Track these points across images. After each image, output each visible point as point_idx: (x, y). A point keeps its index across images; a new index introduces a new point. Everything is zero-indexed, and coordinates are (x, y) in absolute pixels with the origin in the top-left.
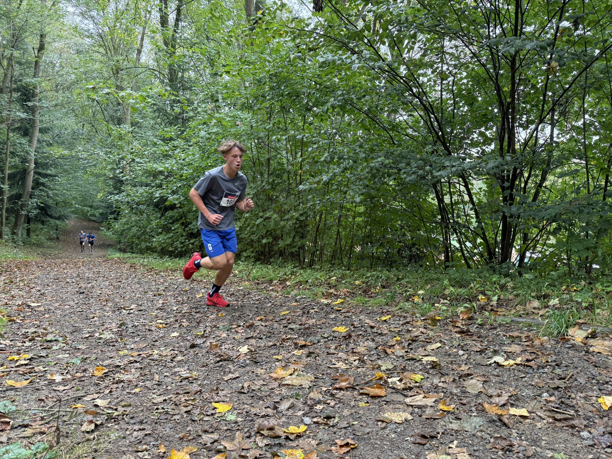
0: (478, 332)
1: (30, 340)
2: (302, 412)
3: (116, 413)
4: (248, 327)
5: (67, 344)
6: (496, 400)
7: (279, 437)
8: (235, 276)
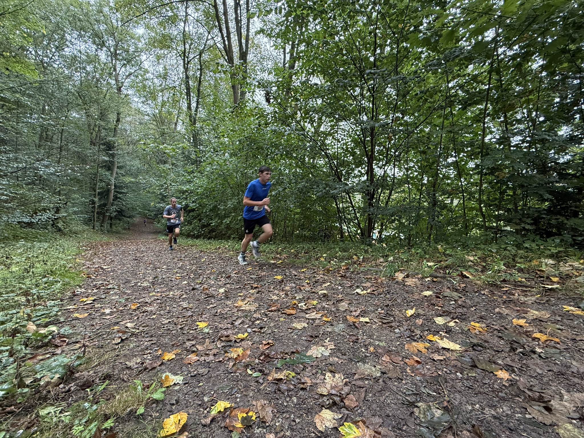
0: (351, 276)
1: (97, 289)
2: (247, 325)
3: (138, 331)
4: (227, 278)
5: (120, 290)
6: (354, 313)
7: (231, 341)
8: (226, 249)
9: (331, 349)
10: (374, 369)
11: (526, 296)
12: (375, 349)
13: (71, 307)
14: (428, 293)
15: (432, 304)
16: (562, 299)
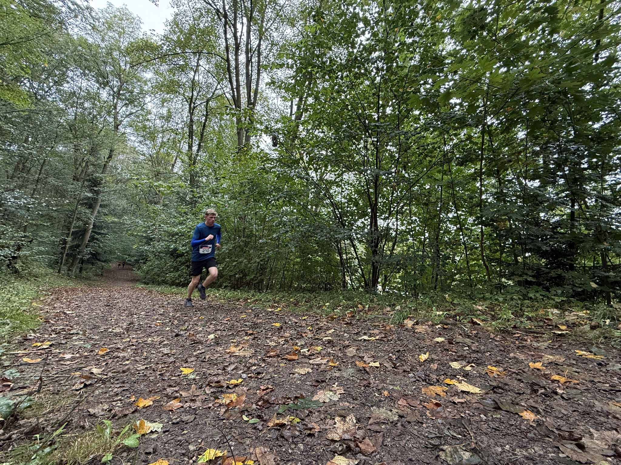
0: (357, 324)
1: (56, 334)
2: (242, 371)
3: (106, 377)
5: (85, 335)
7: (222, 387)
8: (216, 297)
9: (340, 394)
10: (390, 413)
11: (538, 341)
12: (389, 393)
13: (19, 352)
14: (440, 339)
15: (445, 350)
16: (573, 345)
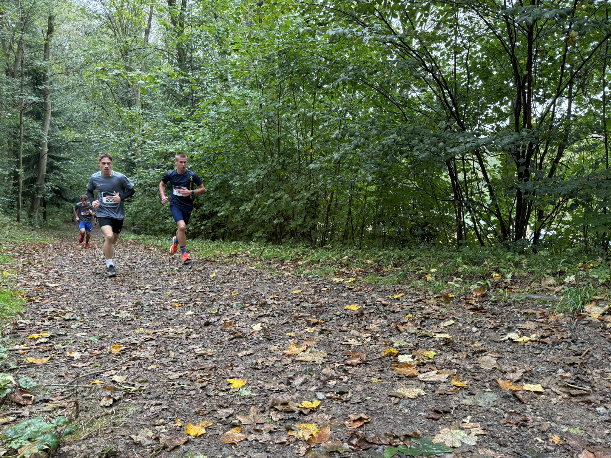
0: (492, 309)
1: (49, 320)
2: (315, 388)
3: (133, 389)
4: (261, 305)
5: (85, 323)
6: (511, 376)
7: (293, 412)
8: (247, 256)
9: (478, 435)
12: (562, 438)
13: (18, 347)
